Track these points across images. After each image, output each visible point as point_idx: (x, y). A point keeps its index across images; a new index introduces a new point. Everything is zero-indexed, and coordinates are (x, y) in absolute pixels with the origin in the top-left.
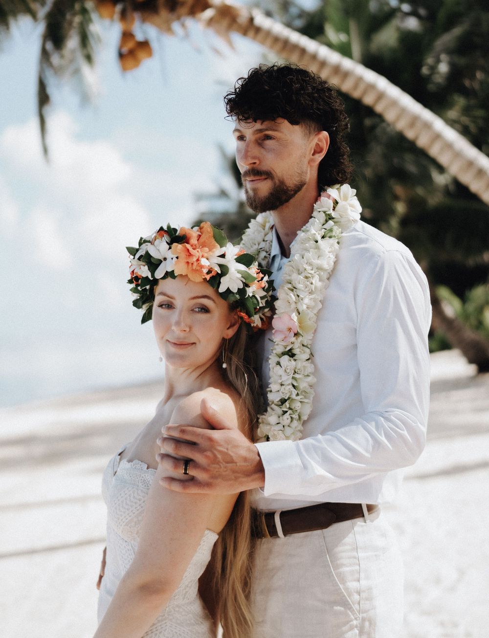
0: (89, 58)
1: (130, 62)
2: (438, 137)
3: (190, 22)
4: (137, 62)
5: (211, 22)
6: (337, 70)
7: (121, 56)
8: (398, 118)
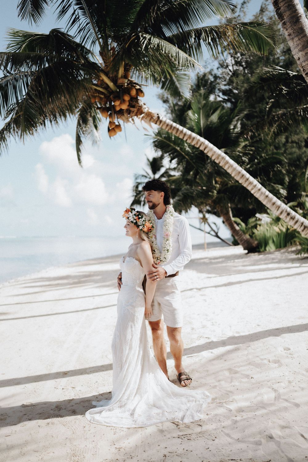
0: (96, 127)
1: (113, 133)
2: (227, 162)
3: (135, 118)
4: (115, 133)
5: (143, 118)
6: (190, 136)
7: (109, 130)
8: (213, 155)
